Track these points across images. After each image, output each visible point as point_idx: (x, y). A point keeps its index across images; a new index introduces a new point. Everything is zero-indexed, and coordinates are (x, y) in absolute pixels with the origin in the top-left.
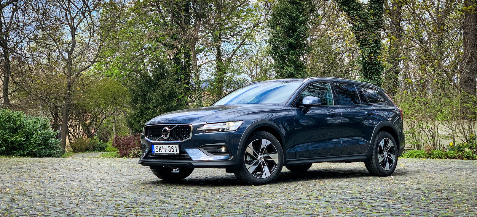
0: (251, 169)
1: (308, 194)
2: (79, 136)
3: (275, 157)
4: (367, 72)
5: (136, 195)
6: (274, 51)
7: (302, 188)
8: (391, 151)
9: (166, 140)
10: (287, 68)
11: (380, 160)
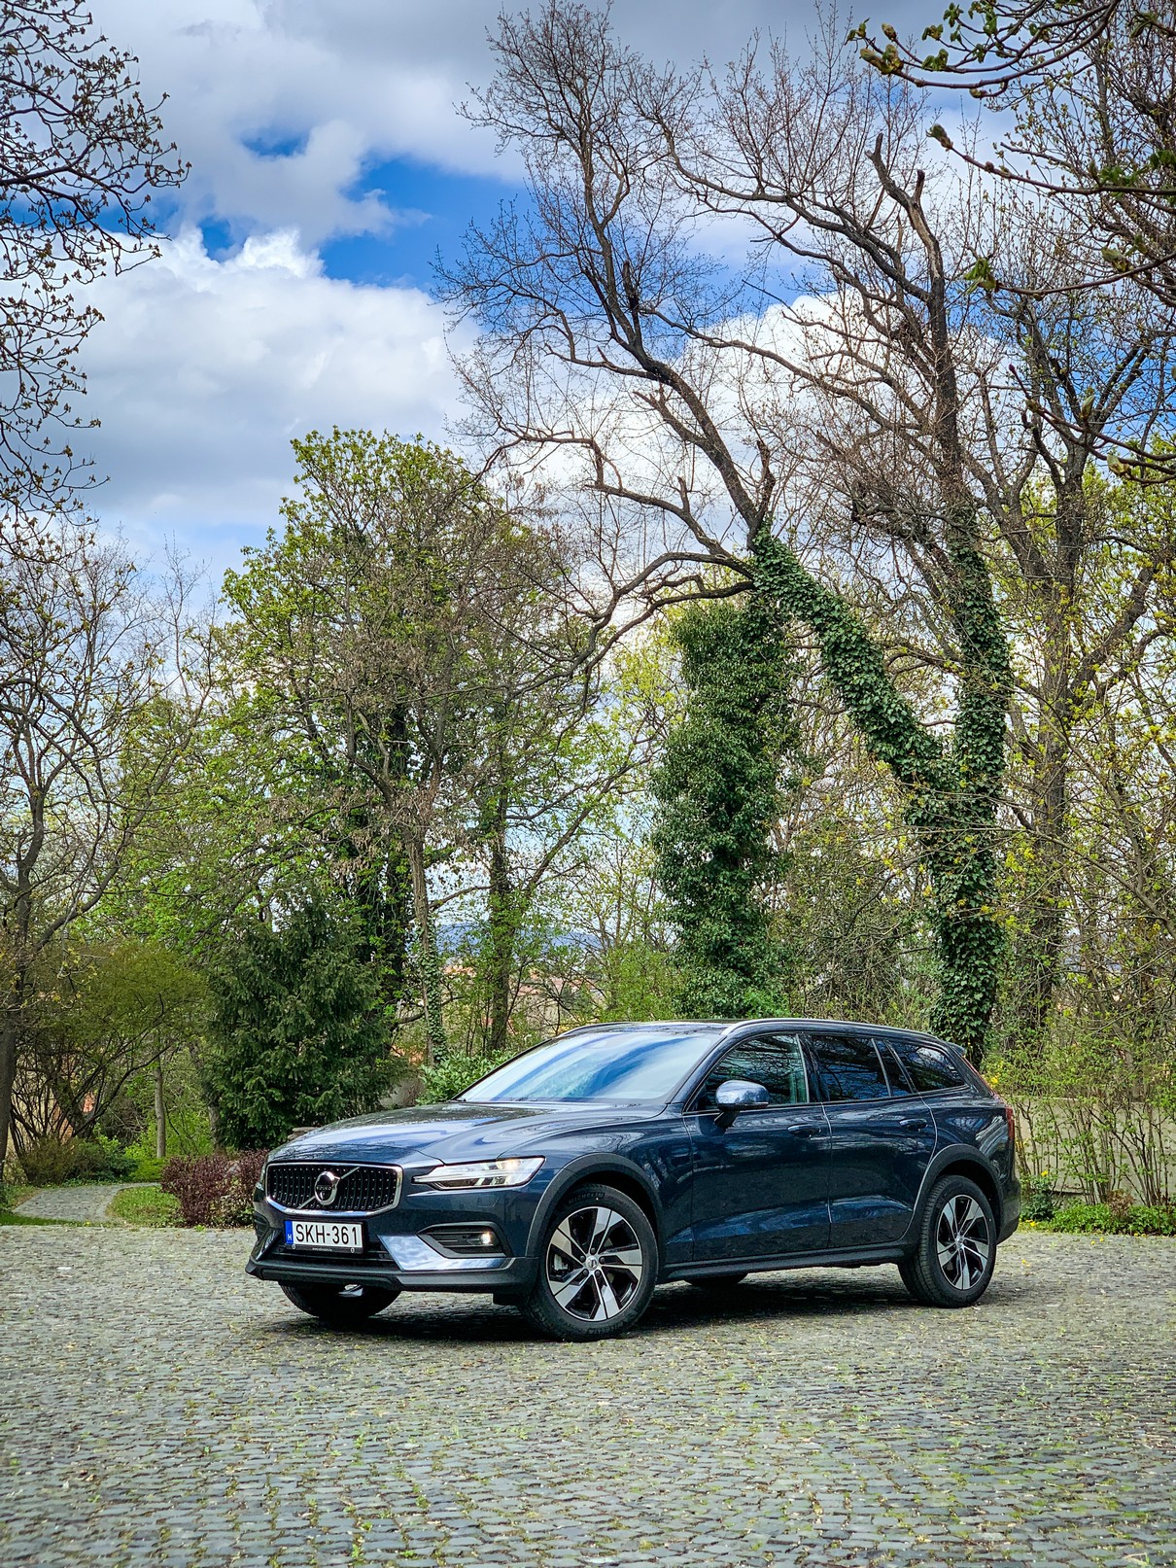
0: (564, 1293)
1: (715, 1377)
2: (45, 1128)
3: (632, 1260)
4: (951, 951)
5: (238, 1372)
6: (671, 870)
7: (704, 1354)
8: (976, 1232)
9: (327, 1208)
10: (707, 924)
11: (944, 1258)
